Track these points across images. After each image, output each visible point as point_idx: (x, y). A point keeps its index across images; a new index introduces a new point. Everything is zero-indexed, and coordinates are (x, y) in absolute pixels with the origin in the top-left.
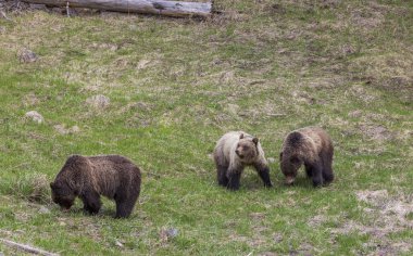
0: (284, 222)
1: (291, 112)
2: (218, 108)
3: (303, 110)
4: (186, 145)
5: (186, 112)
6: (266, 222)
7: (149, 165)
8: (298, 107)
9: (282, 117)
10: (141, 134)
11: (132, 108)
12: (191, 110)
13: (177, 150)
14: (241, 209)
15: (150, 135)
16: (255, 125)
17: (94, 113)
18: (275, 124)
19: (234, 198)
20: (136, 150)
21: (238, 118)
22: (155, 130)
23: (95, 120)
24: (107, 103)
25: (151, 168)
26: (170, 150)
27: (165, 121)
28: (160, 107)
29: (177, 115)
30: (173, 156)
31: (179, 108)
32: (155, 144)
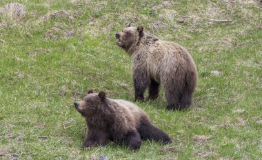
0: (232, 145)
1: (237, 17)
2: (152, 14)
3: (251, 15)
4: (117, 59)
5: (115, 20)
6: (211, 146)
7: (74, 83)
8: (245, 11)
9: (227, 23)
10: (63, 47)
11: (53, 17)
12: (121, 17)
13: (106, 65)
14: (182, 131)
15: (74, 48)
16: (196, 33)
17: (8, 24)
18: (219, 30)
19: (173, 119)
20: (59, 66)
21: (176, 26)
22: (80, 43)
23: (10, 32)
24: (23, 13)
25: (76, 87)
26: (98, 65)
27: (91, 31)
28: (85, 15)
29: (105, 24)
30: (101, 72)
31: (107, 16)
32: (81, 59)
